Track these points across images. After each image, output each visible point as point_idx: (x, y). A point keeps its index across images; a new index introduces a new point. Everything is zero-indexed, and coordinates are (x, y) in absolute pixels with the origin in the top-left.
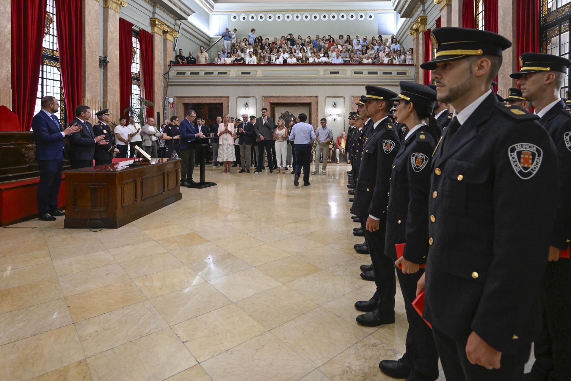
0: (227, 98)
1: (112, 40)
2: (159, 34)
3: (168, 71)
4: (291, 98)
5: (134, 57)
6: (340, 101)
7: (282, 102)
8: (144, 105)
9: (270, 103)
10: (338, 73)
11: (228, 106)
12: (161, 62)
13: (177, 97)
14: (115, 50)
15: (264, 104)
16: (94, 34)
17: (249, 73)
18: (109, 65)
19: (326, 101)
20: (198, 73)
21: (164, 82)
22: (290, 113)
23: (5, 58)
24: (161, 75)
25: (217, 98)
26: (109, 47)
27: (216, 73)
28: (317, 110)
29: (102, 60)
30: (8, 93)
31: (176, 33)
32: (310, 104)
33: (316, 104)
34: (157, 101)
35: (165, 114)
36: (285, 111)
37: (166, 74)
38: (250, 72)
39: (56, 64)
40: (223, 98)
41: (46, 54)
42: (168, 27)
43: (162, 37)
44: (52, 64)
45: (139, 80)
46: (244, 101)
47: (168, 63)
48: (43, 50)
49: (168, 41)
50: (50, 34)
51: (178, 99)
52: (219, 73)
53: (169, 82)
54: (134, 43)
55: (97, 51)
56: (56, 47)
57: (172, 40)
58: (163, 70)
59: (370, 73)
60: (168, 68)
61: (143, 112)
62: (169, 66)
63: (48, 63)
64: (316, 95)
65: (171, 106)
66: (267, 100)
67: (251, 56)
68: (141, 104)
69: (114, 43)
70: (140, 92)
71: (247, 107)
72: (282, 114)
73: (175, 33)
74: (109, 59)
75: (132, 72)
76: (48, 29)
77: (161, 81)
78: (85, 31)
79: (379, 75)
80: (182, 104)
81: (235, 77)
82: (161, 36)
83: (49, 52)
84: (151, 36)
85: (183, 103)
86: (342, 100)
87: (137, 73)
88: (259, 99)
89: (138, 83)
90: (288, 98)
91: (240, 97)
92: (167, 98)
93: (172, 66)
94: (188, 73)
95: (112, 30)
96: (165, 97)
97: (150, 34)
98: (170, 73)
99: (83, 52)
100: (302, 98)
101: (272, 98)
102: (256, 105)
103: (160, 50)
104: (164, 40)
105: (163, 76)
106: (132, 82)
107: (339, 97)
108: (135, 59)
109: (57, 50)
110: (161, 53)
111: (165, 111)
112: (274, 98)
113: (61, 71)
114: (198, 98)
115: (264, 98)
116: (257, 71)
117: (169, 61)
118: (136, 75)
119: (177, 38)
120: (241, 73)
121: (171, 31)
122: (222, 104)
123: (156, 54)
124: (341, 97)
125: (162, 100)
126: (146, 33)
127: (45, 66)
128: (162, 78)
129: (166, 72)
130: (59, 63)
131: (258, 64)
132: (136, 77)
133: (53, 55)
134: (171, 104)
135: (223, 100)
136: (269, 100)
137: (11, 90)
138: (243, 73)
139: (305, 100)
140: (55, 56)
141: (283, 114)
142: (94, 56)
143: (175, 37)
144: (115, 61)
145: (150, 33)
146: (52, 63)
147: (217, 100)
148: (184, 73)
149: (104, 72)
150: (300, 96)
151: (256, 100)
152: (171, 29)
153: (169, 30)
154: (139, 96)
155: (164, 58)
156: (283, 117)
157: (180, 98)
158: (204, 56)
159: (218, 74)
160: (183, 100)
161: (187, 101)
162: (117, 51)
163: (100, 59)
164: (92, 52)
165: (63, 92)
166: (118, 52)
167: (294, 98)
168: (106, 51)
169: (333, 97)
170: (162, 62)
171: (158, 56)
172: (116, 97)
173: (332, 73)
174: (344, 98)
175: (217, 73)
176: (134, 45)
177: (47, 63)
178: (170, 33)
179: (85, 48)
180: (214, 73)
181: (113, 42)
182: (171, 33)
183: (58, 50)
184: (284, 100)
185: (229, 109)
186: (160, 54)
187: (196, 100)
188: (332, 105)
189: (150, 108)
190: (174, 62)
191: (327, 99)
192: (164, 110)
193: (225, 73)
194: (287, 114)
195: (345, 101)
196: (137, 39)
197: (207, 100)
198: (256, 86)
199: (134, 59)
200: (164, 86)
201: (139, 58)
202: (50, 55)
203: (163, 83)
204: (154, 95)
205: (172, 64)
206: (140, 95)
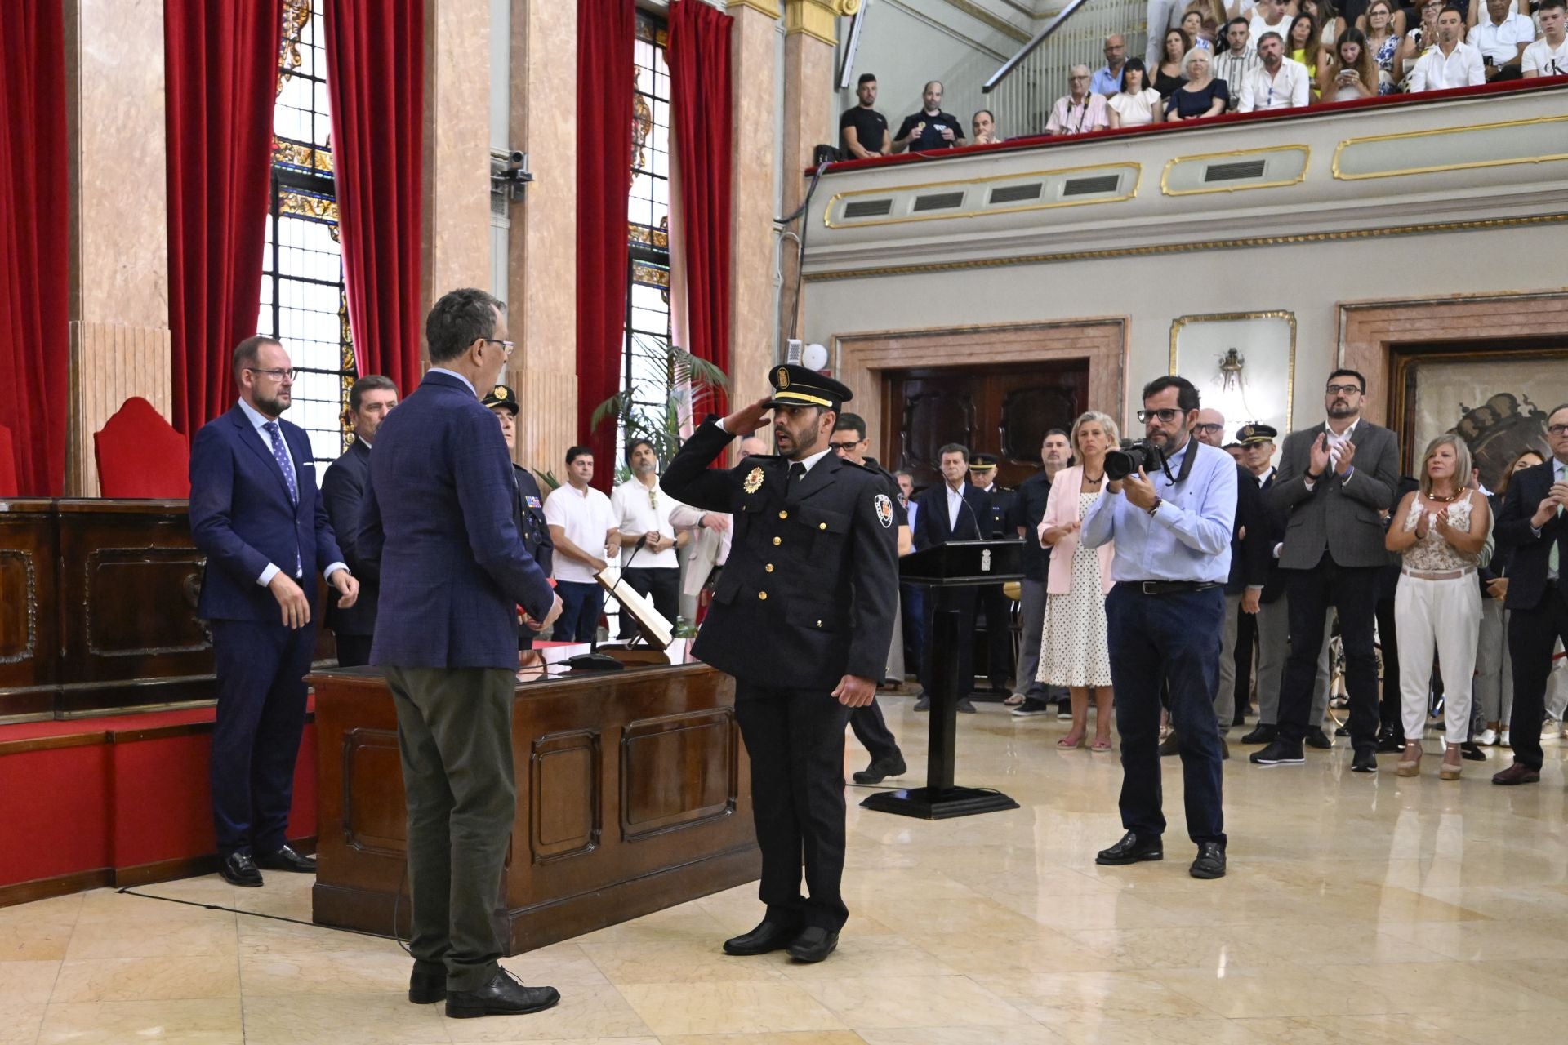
0: (1111, 331)
1: (545, 66)
2: (762, 11)
3: (803, 199)
4: (1534, 306)
5: (643, 146)
7: (1472, 334)
9: (1383, 344)
12: (768, 158)
13: (845, 340)
14: (559, 118)
15: (1342, 352)
16: (469, 50)
17: (1254, 169)
18: (533, 191)
20: (955, 200)
21: (783, 266)
22: (1526, 402)
23: (145, 197)
25: (1054, 334)
26: (532, 102)
29: (504, 174)
30: (158, 345)
34: (745, 361)
36: (1490, 395)
37: (793, 218)
39: (325, 211)
40: (1091, 332)
41: (287, 165)
43: (779, 23)
44: (312, 208)
45: (663, 259)
47: (805, 160)
48: (278, 151)
49: (807, 41)
50: (301, 75)
52: (1073, 188)
53: (805, 260)
54: (642, 70)
55: (480, 132)
56: (325, 130)
58: (778, 202)
61: (680, 421)
62: (811, 173)
63: (294, 207)
66: (1367, 328)
67: (1272, 65)
69: (556, 81)
70: (669, 321)
71: (1234, 377)
72: (1465, 410)
74: (530, 166)
75: (633, 224)
76: (295, 53)
77: (771, 260)
78: (432, 44)
80: (868, 377)
81: (1166, 199)
82: (773, 16)
83: (299, 154)
84: (723, 24)
85: (872, 371)
87: (657, 224)
89: (662, 276)
90: (1512, 307)
91: (1195, 319)
92: (796, 347)
95: (545, 16)
96: (787, 344)
97: (720, 13)
99: (425, 142)
101: (1404, 314)
103: (766, 97)
104: (786, 37)
105: (781, 231)
106: (630, 272)
108: (646, 152)
109: (328, 143)
110: (770, 112)
112: (1413, 313)
113: (340, 238)
114: (950, 340)
115: (1344, 318)
116: (1305, 151)
117: (811, 152)
118: (651, 234)
119: (854, 16)
122: (1081, 366)
123: (747, 118)
126: (702, 11)
127: (282, 221)
128: (773, 241)
129: (792, 211)
130: (334, 202)
131: (1320, 108)
132: (653, 246)
133: (314, 170)
135: (1088, 343)
136: (1380, 325)
137: (168, 333)
138: (1214, 174)
140: (322, 172)
141: (1470, 414)
142: (469, 154)
143: (844, 14)
144: (557, 173)
145: (720, 8)
146: (309, 203)
147: (1055, 345)
148: (883, 207)
149: (510, 230)
151: (1294, 329)
154: (665, 340)
156: (1475, 433)
157: (860, 345)
160: (878, 354)
161: (896, 357)
162: (566, 120)
163: (494, 168)
164: (461, 137)
165: (351, 337)
166: (569, 128)
168: (518, 130)
170: (773, 160)
171: (757, 123)
172: (559, 350)
175: (1061, 188)
176: (643, 83)
177: (291, 207)
179: (432, 120)
180: (1046, 191)
181: (549, 79)
183: (332, 146)
184: (1485, 320)
185: (1123, 395)
186: (764, 116)
187: (942, 352)
189: (713, 400)
190: (833, 149)
193: (1109, 184)
194: (1505, 411)
196: (659, 52)
197: (999, 348)
198: (1297, 242)
199: (642, 155)
201: (666, 148)
202: (302, 168)
203: (776, 270)
204: (734, 335)
205: (824, 166)
206: (669, 337)
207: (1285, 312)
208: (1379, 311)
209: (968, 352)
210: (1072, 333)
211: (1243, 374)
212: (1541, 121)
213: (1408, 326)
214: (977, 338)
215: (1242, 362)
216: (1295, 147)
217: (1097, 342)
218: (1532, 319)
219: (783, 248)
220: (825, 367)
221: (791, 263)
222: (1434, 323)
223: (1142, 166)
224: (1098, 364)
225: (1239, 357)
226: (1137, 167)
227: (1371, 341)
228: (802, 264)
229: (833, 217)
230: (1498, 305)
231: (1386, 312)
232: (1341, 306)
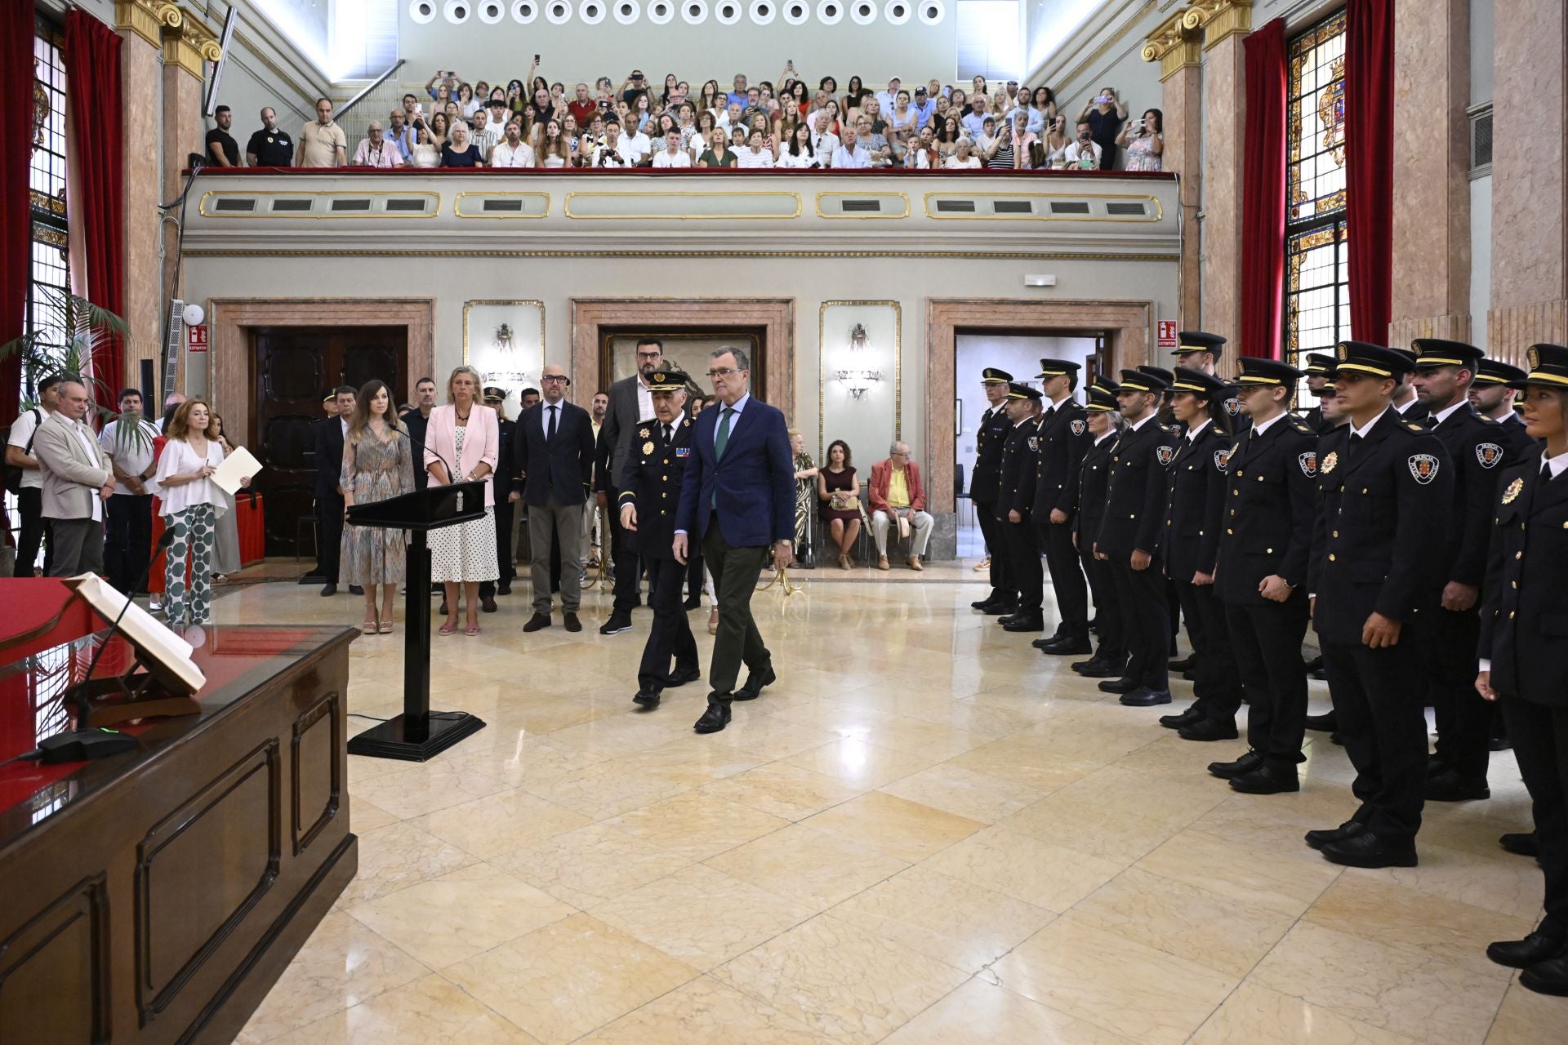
0: (423, 307)
3: (181, 192)
4: (684, 307)
6: (879, 321)
7: (650, 322)
8: (83, 329)
10: (874, 206)
11: (430, 337)
13: (219, 303)
15: (575, 329)
17: (516, 206)
19: (825, 317)
20: (305, 205)
21: (165, 242)
24: (155, 211)
27: (379, 204)
28: (791, 356)
31: (212, 42)
32: (761, 331)
33: (785, 333)
35: (172, 373)
37: (175, 205)
38: (520, 202)
40: (409, 307)
42: (183, 15)
43: (159, 52)
46: (493, 317)
47: (182, 163)
49: (181, 73)
51: (223, 308)
52: (393, 205)
57: (198, 71)
58: (160, 192)
59: (1000, 207)
60: (181, 184)
64: (785, 295)
65: (195, 338)
66: (588, 315)
68: (70, 326)
73: (209, 45)
77: (156, 235)
79: (1039, 214)
80: (238, 332)
85: (242, 327)
86: (889, 312)
88: (557, 312)
90: (672, 307)
91: (480, 302)
92: (180, 305)
93: (202, 173)
94: (265, 205)
96: (171, 303)
98: (191, 204)
100: (729, 307)
102: (544, 333)
104: (164, 66)
107: (875, 303)
111: (170, 360)
115: (574, 307)
116: (548, 198)
120: (482, 205)
121: (194, 31)
122: (402, 331)
124: (885, 302)
125: (156, 314)
128: (157, 221)
129: (172, 200)
134: (194, 330)
135: (407, 315)
136: (595, 314)
138: (489, 205)
139: (739, 314)
147: (383, 315)
148: (249, 205)
150: (723, 295)
151: (543, 313)
152: (192, 25)
153: (186, 26)
155: (165, 141)
157: (232, 307)
158: (329, 139)
159: (388, 208)
167: (696, 307)
169: (854, 303)
173: (849, 206)
174: (896, 305)
175: (384, 204)
178: (190, 39)
180: (374, 205)
182: (193, 42)
184: (657, 315)
187: (297, 316)
188: (851, 334)
189: (110, 345)
191: (831, 313)
192: (164, 354)
193: (419, 205)
195: (900, 319)
197: (342, 315)
200: (163, 254)
203: (160, 244)
204: (127, 292)
207: (538, 301)
208: (595, 305)
209: (317, 317)
210: (395, 308)
211: (512, 341)
212: (682, 194)
213: (613, 315)
214: (325, 307)
215: (512, 332)
216: (541, 194)
217: (413, 314)
218: (684, 315)
219: (165, 228)
220: (202, 323)
221: (172, 240)
222: (630, 313)
223: (441, 195)
224: (414, 330)
225: (510, 329)
226: (438, 197)
227: (591, 324)
228: (181, 242)
229: (207, 208)
230: (665, 305)
231: (601, 305)
232: (573, 300)
